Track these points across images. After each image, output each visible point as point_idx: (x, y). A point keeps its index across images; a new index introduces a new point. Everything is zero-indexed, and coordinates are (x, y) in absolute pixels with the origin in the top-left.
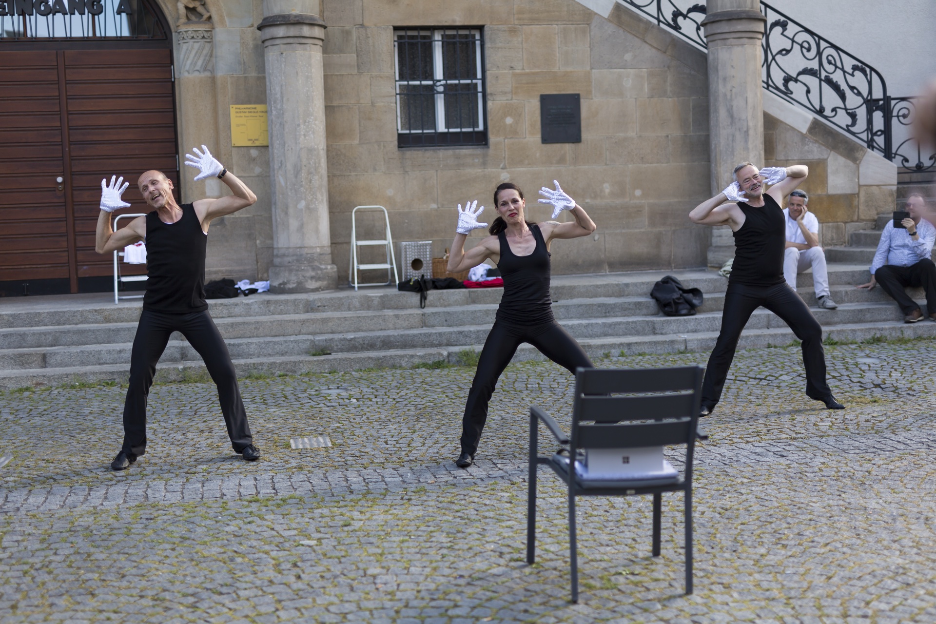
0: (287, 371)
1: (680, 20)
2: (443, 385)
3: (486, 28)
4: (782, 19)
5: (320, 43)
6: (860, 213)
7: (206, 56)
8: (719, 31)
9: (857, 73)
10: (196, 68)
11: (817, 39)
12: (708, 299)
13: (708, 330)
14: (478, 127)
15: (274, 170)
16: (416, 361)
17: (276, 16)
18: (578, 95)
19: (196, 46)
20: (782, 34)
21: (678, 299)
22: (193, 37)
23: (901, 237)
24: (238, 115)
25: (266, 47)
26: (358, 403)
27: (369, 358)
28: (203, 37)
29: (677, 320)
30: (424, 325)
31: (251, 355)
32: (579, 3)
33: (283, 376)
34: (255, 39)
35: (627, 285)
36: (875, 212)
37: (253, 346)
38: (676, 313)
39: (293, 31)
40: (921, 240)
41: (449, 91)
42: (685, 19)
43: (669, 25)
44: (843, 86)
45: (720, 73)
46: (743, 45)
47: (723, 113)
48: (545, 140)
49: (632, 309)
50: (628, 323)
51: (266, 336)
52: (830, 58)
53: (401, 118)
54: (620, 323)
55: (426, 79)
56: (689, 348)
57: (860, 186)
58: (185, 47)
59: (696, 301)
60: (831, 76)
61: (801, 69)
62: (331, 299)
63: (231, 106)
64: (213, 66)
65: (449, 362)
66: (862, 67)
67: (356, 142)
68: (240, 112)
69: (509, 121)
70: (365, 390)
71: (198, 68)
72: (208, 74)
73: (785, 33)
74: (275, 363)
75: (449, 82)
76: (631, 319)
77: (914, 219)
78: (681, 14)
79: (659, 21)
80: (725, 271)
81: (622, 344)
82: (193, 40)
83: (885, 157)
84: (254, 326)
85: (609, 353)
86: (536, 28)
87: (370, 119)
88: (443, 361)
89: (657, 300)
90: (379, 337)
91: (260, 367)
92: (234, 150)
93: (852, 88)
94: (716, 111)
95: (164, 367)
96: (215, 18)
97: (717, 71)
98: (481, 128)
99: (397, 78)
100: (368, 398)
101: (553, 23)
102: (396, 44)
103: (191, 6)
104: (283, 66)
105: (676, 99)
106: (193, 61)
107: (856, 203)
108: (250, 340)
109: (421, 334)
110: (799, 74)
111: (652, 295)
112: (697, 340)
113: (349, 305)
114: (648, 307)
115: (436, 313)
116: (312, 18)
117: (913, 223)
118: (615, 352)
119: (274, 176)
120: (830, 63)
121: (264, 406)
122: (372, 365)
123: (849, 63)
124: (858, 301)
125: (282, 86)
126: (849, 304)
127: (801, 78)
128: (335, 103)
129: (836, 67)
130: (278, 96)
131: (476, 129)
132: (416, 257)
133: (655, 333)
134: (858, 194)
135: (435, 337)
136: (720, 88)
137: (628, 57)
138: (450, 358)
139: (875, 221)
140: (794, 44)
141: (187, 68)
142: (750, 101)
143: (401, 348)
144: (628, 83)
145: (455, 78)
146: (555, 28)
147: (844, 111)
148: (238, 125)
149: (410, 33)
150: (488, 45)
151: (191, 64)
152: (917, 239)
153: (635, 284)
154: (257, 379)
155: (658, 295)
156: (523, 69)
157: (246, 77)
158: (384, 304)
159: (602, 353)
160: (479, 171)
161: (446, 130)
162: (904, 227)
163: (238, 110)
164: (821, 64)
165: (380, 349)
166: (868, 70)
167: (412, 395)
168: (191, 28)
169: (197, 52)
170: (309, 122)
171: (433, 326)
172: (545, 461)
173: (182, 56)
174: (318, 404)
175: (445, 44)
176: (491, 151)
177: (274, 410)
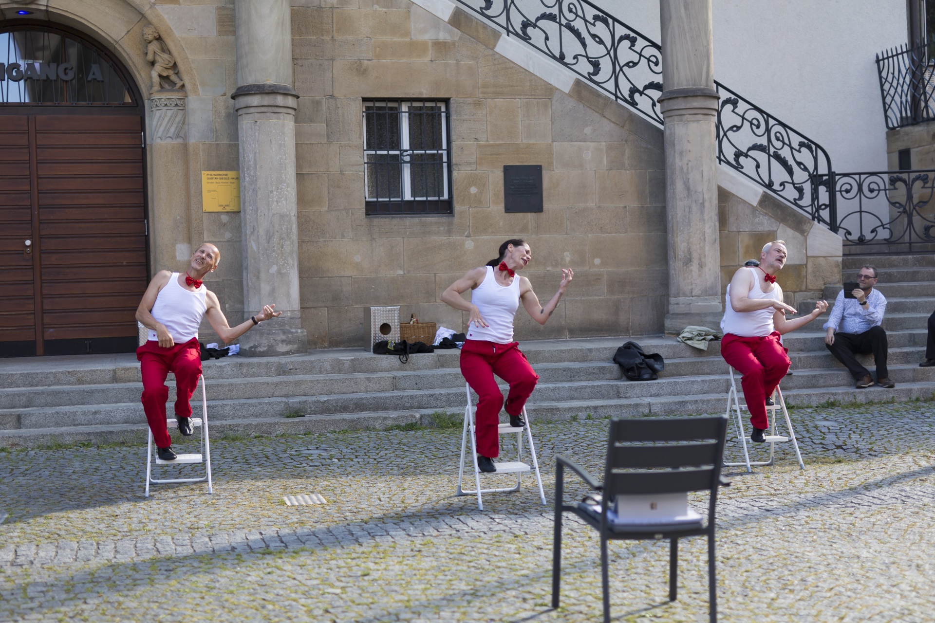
0: (263, 432)
1: (637, 96)
2: (420, 446)
3: (452, 101)
4: (733, 97)
5: (292, 112)
6: (808, 284)
7: (179, 123)
8: (676, 107)
9: (803, 149)
10: (168, 135)
11: (765, 116)
12: (669, 364)
13: (670, 394)
14: (443, 196)
15: (246, 235)
16: (390, 423)
17: (251, 85)
18: (540, 166)
19: (169, 113)
20: (733, 111)
21: (641, 364)
22: (166, 105)
23: (853, 306)
24: (210, 181)
25: (240, 115)
26: (340, 463)
27: (344, 420)
28: (177, 105)
29: (640, 384)
30: (395, 387)
31: (225, 416)
32: (540, 79)
33: (259, 437)
34: (227, 107)
35: (590, 350)
36: (822, 282)
37: (228, 408)
38: (639, 378)
39: (267, 100)
40: (871, 309)
41: (416, 162)
42: (641, 95)
43: (626, 101)
44: (791, 162)
45: (677, 148)
46: (698, 121)
47: (679, 186)
48: (508, 209)
49: (596, 374)
50: (593, 387)
51: (239, 398)
52: (778, 135)
53: (369, 187)
54: (586, 387)
55: (393, 149)
56: (652, 411)
57: (807, 257)
58: (158, 114)
59: (657, 366)
60: (780, 152)
61: (751, 145)
62: (303, 362)
63: (203, 172)
64: (185, 133)
65: (421, 424)
66: (808, 144)
67: (325, 209)
68: (212, 178)
69: (473, 190)
70: (345, 450)
71: (170, 134)
72: (180, 141)
73: (735, 111)
74: (250, 424)
75: (415, 152)
76: (596, 383)
77: (863, 289)
78: (638, 91)
79: (617, 97)
80: (683, 337)
81: (588, 407)
82: (166, 108)
83: (831, 229)
84: (227, 388)
85: (577, 415)
86: (499, 102)
87: (339, 187)
88: (416, 423)
89: (621, 365)
90: (352, 400)
91: (236, 429)
92: (205, 216)
93: (799, 164)
94: (673, 183)
95: (141, 428)
96: (188, 86)
97: (674, 145)
98: (446, 196)
99: (365, 148)
100: (349, 458)
101: (516, 97)
102: (364, 114)
103: (165, 74)
104: (257, 134)
105: (633, 171)
106: (165, 128)
107: (804, 273)
108: (224, 402)
109: (393, 397)
110: (749, 149)
111: (615, 360)
112: (660, 403)
113: (321, 368)
114: (611, 372)
115: (407, 376)
116: (285, 88)
117: (863, 293)
118: (582, 415)
119: (246, 241)
120: (778, 139)
121: (247, 466)
122: (346, 427)
123: (796, 140)
124: (810, 367)
125: (255, 153)
126: (803, 370)
127: (751, 153)
128: (305, 171)
129: (784, 143)
130: (252, 163)
131: (441, 198)
132: (385, 322)
133: (619, 397)
134: (806, 265)
135: (406, 399)
136: (677, 162)
137: (588, 130)
138: (423, 420)
139: (822, 290)
140: (745, 121)
141: (160, 134)
142: (705, 174)
143: (374, 411)
144: (588, 156)
145: (421, 149)
146: (518, 101)
147: (792, 185)
148: (209, 191)
149: (378, 104)
150: (453, 117)
151: (164, 130)
152: (867, 308)
153: (598, 350)
154: (233, 440)
155: (622, 360)
156: (487, 141)
157: (217, 144)
158: (355, 367)
159: (569, 416)
160: (444, 239)
161: (413, 199)
162: (855, 298)
163: (210, 177)
164: (769, 140)
165: (353, 411)
166: (814, 147)
167: (391, 455)
168: (164, 96)
169: (170, 119)
170: (282, 188)
171: (404, 389)
172: (570, 509)
173: (154, 123)
174: (301, 464)
175: (412, 115)
176: (456, 219)
177: (258, 469)
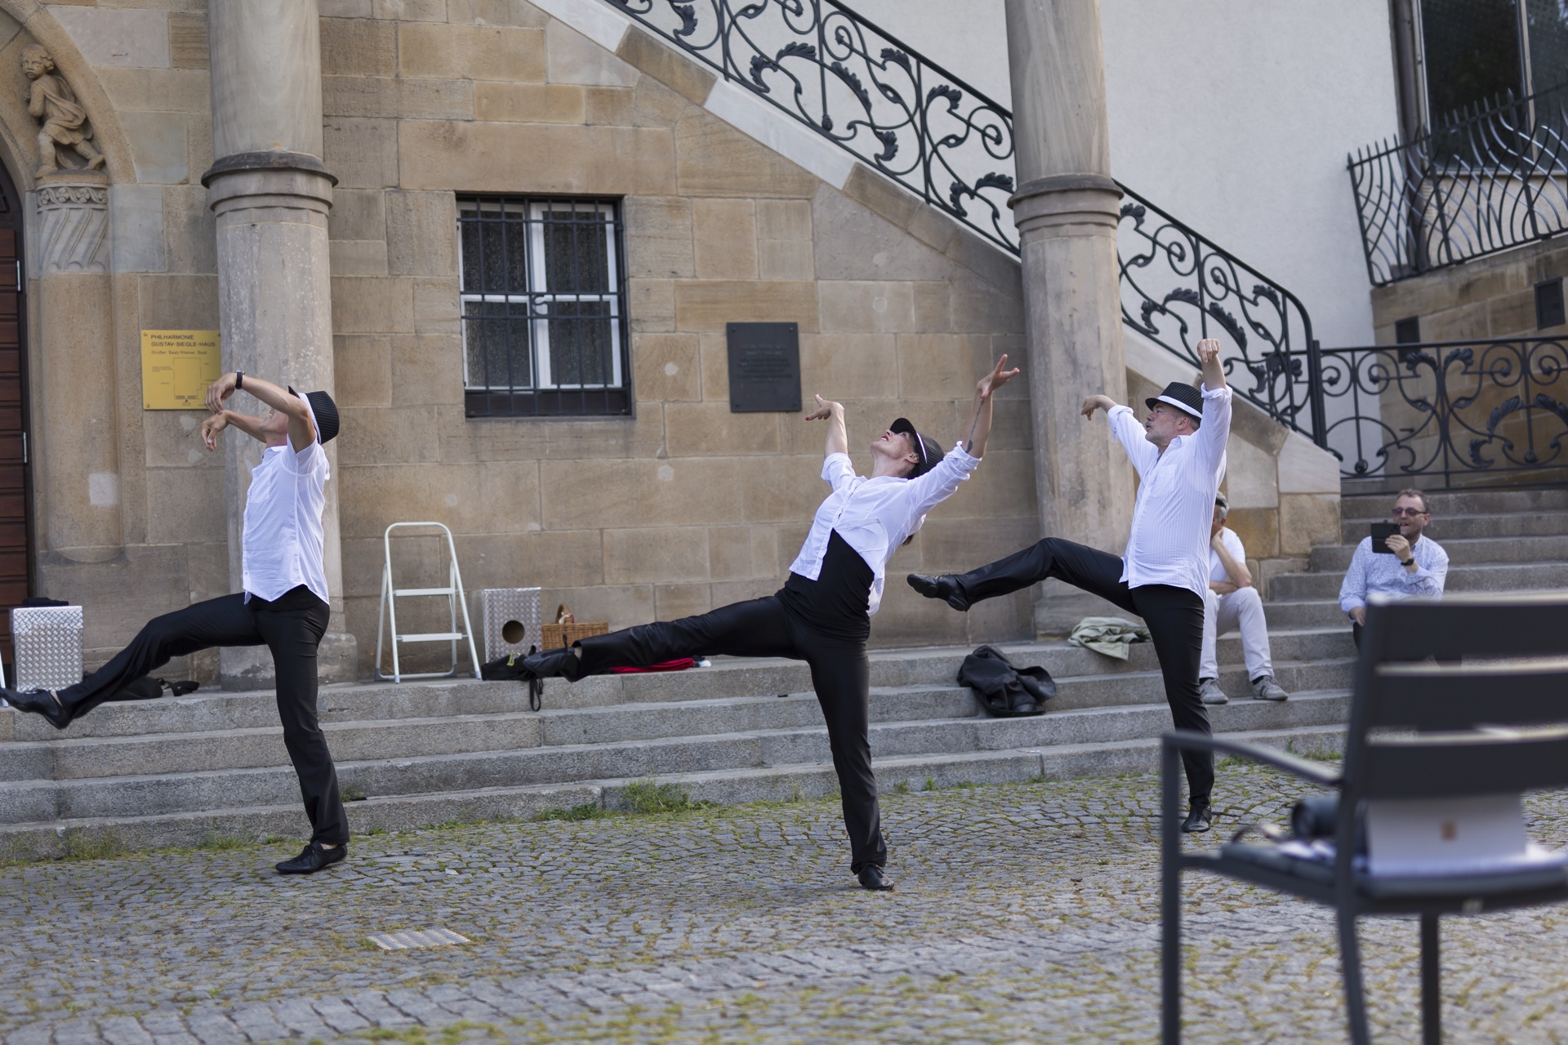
0: (283, 832)
1: (964, 198)
2: (619, 842)
3: (626, 201)
4: (1136, 203)
5: (324, 208)
6: (1283, 543)
7: (94, 236)
8: (1046, 212)
9: (1262, 300)
10: (73, 259)
11: (1193, 239)
12: (1064, 686)
13: (1073, 741)
14: (612, 381)
15: (233, 449)
16: (541, 806)
17: (242, 155)
18: (795, 325)
19: (75, 216)
20: (1136, 229)
21: (1014, 684)
22: (68, 200)
23: (1387, 567)
24: (157, 349)
25: (221, 215)
26: (463, 877)
27: (449, 802)
28: (90, 200)
29: (1018, 722)
30: (543, 740)
31: (202, 803)
32: (791, 162)
33: (275, 841)
34: (192, 207)
35: (912, 663)
36: (1308, 541)
37: (206, 786)
38: (1012, 712)
39: (276, 183)
40: (1422, 571)
41: (561, 318)
42: (972, 198)
43: (944, 206)
44: (1241, 322)
45: (1050, 286)
46: (1088, 236)
47: (1057, 356)
48: (737, 406)
49: (930, 706)
50: (930, 729)
51: (230, 767)
52: (1217, 273)
53: (469, 364)
54: (915, 730)
55: (515, 292)
56: (1047, 772)
57: (1280, 495)
58: (51, 218)
59: (1043, 688)
60: (1221, 304)
61: (1170, 292)
62: (356, 695)
63: (143, 332)
64: (108, 256)
65: (604, 807)
66: (1270, 290)
67: (387, 404)
68: (161, 344)
69: (671, 369)
70: (466, 855)
71: (77, 257)
72: (97, 270)
73: (1141, 228)
74: (258, 816)
75: (559, 298)
76: (933, 723)
78: (966, 189)
79: (929, 200)
80: (1082, 637)
81: (926, 766)
82: (69, 205)
83: (1316, 442)
84: (204, 748)
85: (905, 783)
86: (715, 204)
87: (412, 362)
88: (594, 805)
89: (975, 688)
90: (461, 763)
91: (227, 825)
92: (148, 419)
93: (1256, 326)
94: (1045, 352)
95: (25, 829)
96: (114, 164)
97: (1044, 281)
98: (617, 382)
99: (462, 289)
100: (480, 868)
101: (747, 195)
102: (459, 224)
103: (65, 141)
104: (255, 249)
105: (965, 336)
106: (67, 244)
107: (1275, 524)
108: (200, 775)
109: (542, 756)
110: (1168, 299)
111: (962, 679)
112: (1062, 756)
113: (391, 706)
114: (957, 702)
115: (566, 717)
116: (311, 161)
117: (1406, 543)
118: (915, 782)
119: (234, 460)
120: (1217, 281)
121: (267, 889)
122: (454, 817)
123: (1248, 283)
124: (1319, 688)
125: (252, 286)
126: (1306, 693)
127: (1170, 305)
128: (345, 332)
129: (1228, 289)
130: (245, 306)
131: (609, 386)
132: (512, 618)
133: (979, 749)
134: (1278, 509)
135: (569, 761)
136: (1049, 312)
137: (880, 259)
138: (607, 799)
139: (1308, 556)
140: (1158, 247)
141: (56, 257)
142: (1104, 334)
143: (505, 785)
144: (881, 306)
145: (569, 291)
146: (751, 204)
147: (1244, 365)
148: (156, 369)
149: (486, 207)
150: (630, 231)
151: (64, 250)
152: (1415, 571)
153: (927, 662)
154: (223, 847)
155: (976, 678)
156: (695, 276)
157: (172, 278)
158: (458, 705)
159: (891, 785)
160: (616, 462)
161: (555, 387)
162: (1390, 551)
163: (157, 341)
164: (1202, 284)
165: (463, 787)
166: (1279, 295)
167: (565, 859)
168: (65, 182)
169: (76, 228)
170: (306, 356)
171: (561, 743)
173: (45, 236)
174: (382, 881)
175: (551, 227)
176: (640, 424)
177: (292, 893)
